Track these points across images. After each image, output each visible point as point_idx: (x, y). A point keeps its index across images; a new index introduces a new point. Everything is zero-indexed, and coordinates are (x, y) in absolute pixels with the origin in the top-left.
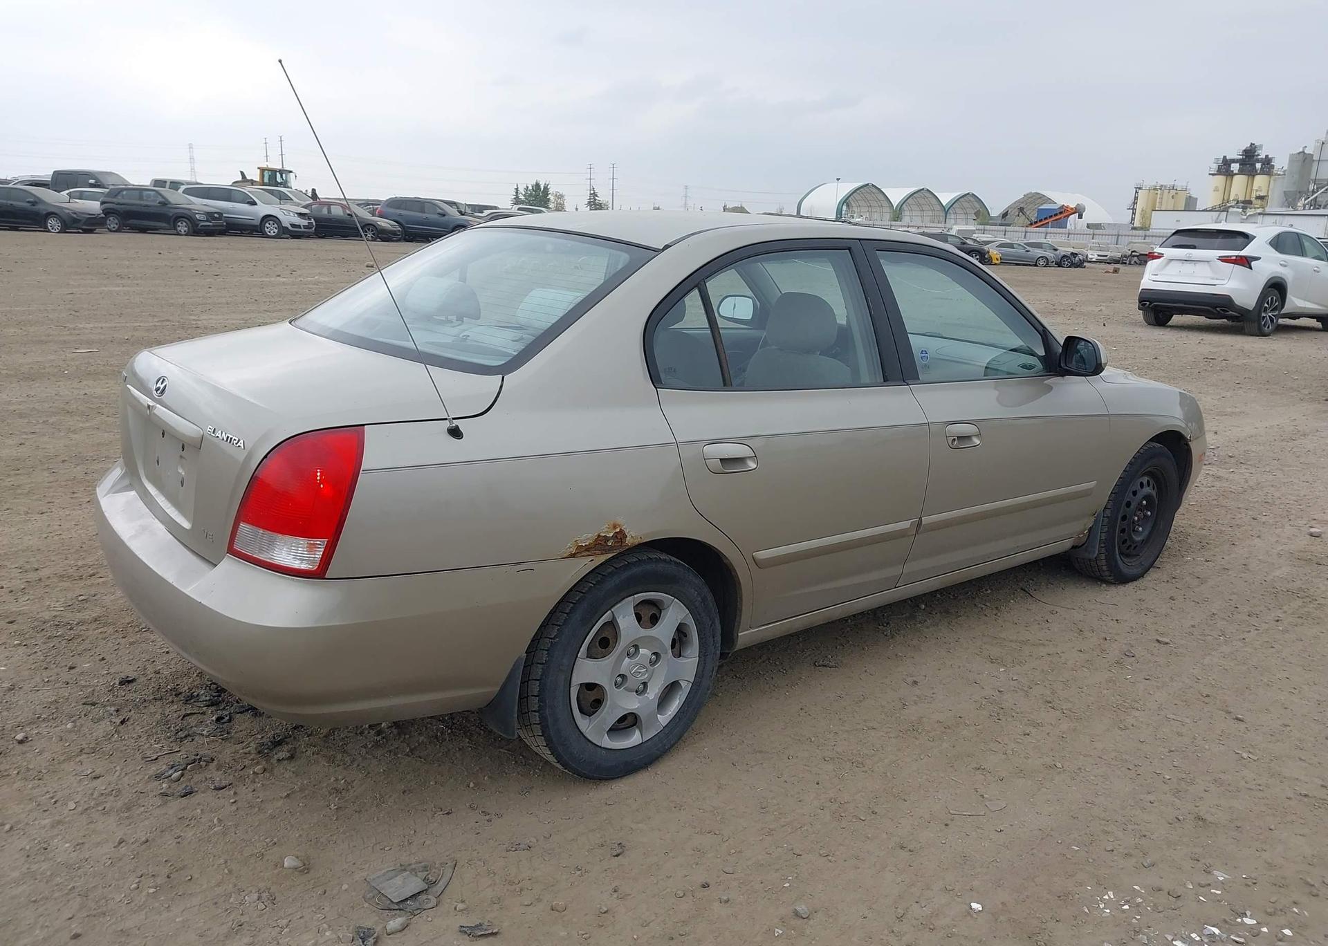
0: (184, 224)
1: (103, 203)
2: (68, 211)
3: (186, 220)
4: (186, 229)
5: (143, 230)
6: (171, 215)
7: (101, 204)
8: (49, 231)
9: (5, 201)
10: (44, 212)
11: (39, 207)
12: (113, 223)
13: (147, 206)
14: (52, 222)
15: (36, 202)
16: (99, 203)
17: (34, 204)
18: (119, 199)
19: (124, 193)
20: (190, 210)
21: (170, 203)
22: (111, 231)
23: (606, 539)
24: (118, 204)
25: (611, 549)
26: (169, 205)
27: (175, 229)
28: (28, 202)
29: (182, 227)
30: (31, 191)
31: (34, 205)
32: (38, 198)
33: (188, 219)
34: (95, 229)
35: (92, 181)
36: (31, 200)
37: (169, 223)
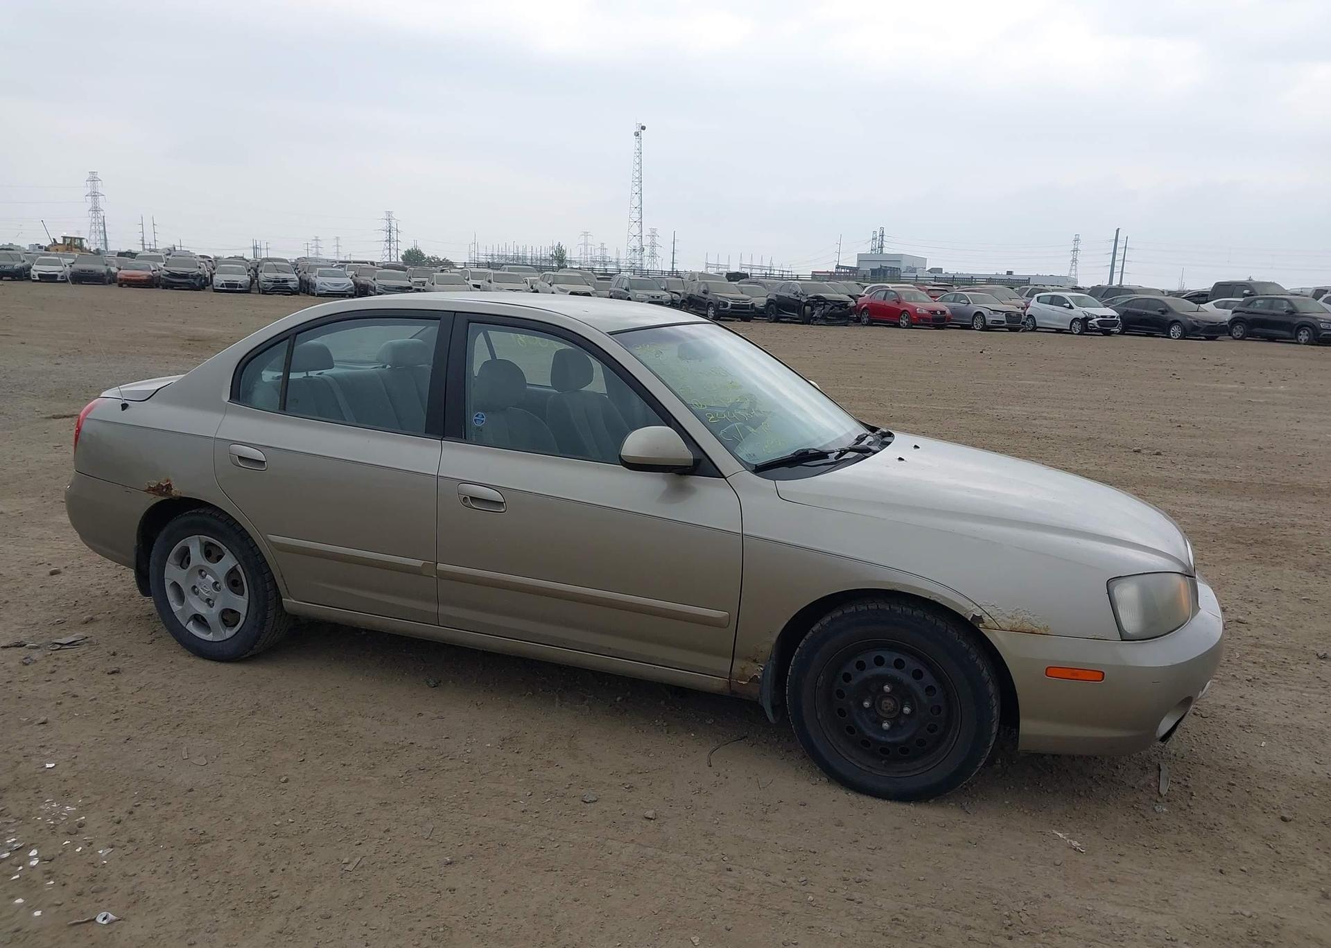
0: (1306, 332)
1: (1234, 312)
2: (1189, 319)
3: (1308, 329)
4: (1307, 337)
5: (1272, 339)
6: (1296, 323)
7: (1233, 313)
8: (1170, 338)
9: (1142, 310)
10: (1171, 320)
11: (1169, 315)
12: (1238, 331)
13: (1274, 315)
14: (1175, 330)
15: (1167, 311)
16: (1231, 311)
17: (1163, 312)
18: (1251, 309)
19: (1258, 302)
20: (1315, 318)
21: (1298, 312)
22: (1235, 339)
23: (163, 487)
24: (1248, 313)
25: (164, 494)
26: (1297, 314)
27: (1296, 338)
28: (1159, 311)
29: (1303, 336)
30: (1166, 301)
31: (1163, 314)
32: (1169, 307)
33: (1310, 327)
34: (1217, 337)
35: (1246, 292)
36: (1162, 309)
37: (1291, 332)
